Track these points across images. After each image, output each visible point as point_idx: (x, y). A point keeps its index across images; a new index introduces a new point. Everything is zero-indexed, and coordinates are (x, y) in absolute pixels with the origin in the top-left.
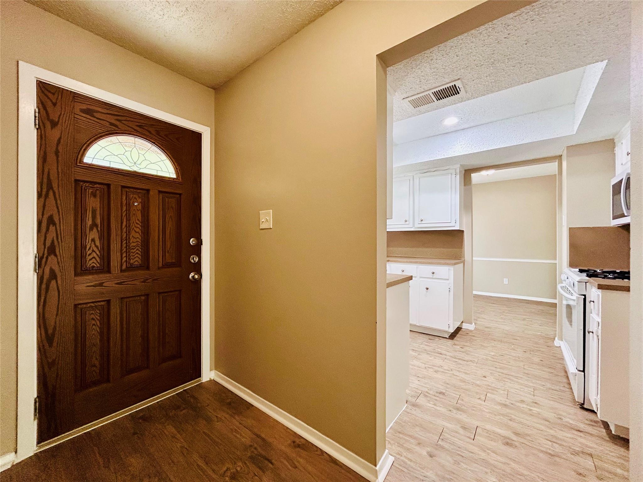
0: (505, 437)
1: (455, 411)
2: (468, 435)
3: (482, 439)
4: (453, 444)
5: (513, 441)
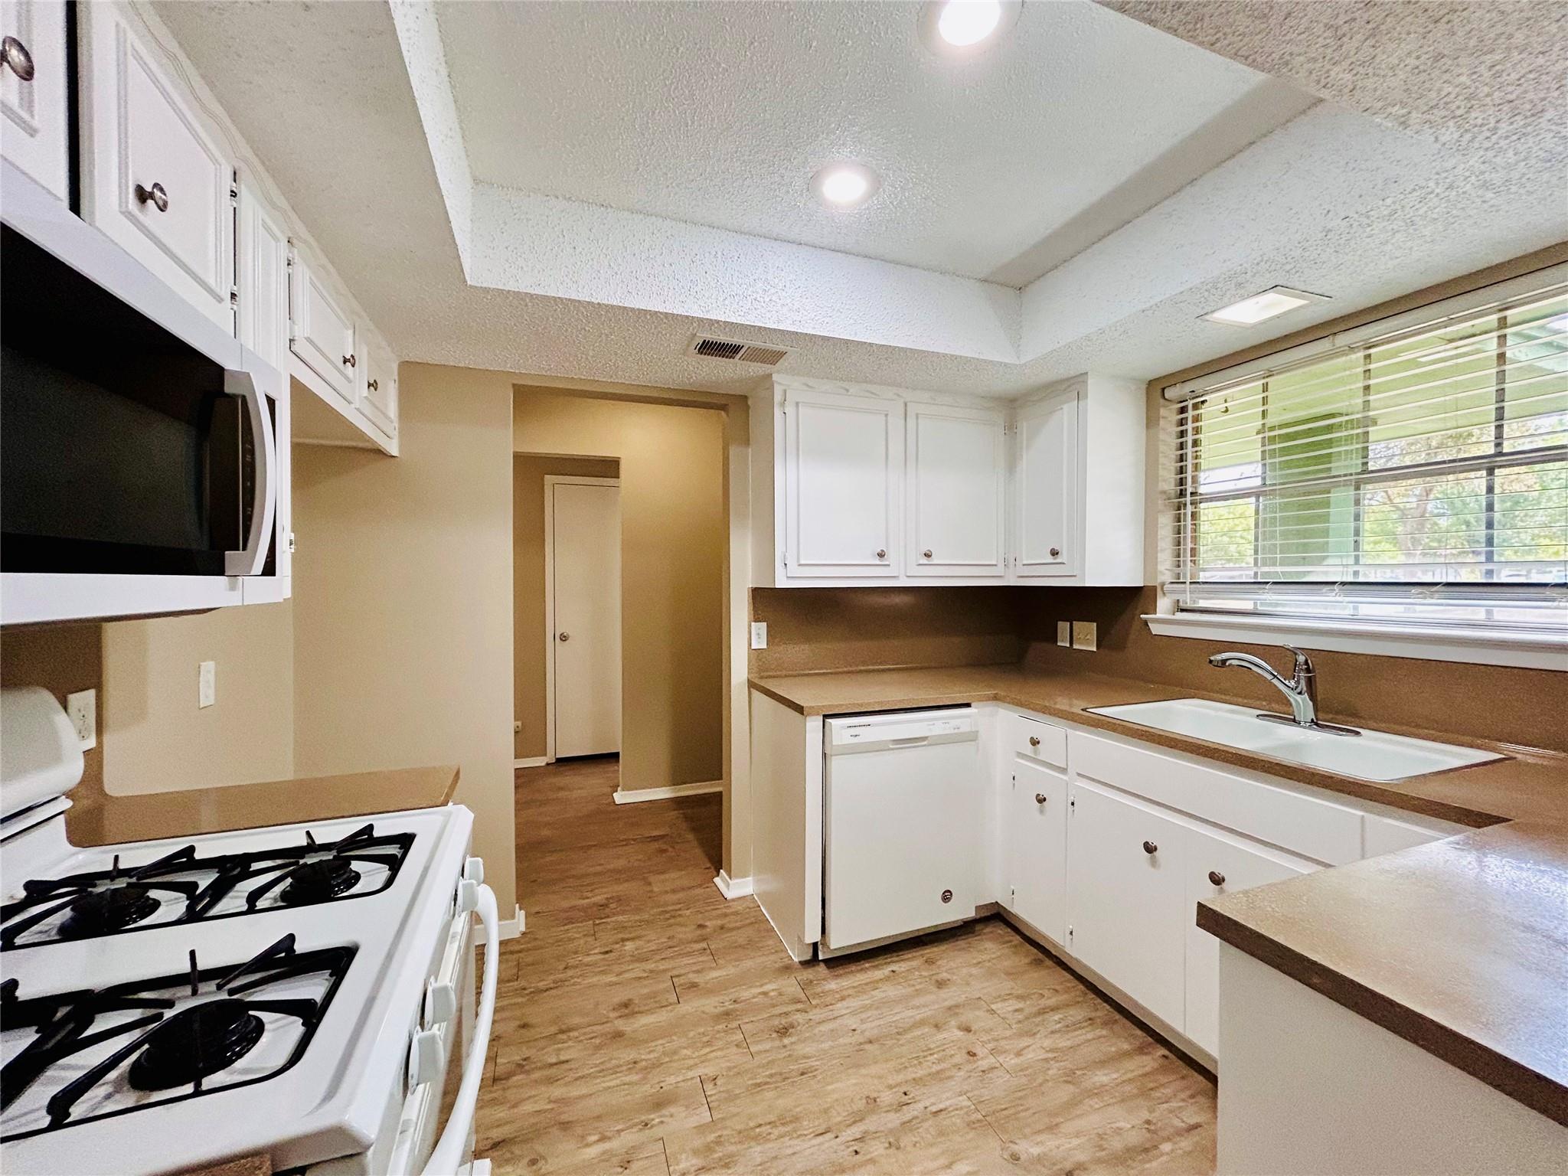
0: (634, 1014)
1: (729, 1006)
2: (682, 980)
3: (662, 986)
4: (689, 954)
5: (620, 1017)
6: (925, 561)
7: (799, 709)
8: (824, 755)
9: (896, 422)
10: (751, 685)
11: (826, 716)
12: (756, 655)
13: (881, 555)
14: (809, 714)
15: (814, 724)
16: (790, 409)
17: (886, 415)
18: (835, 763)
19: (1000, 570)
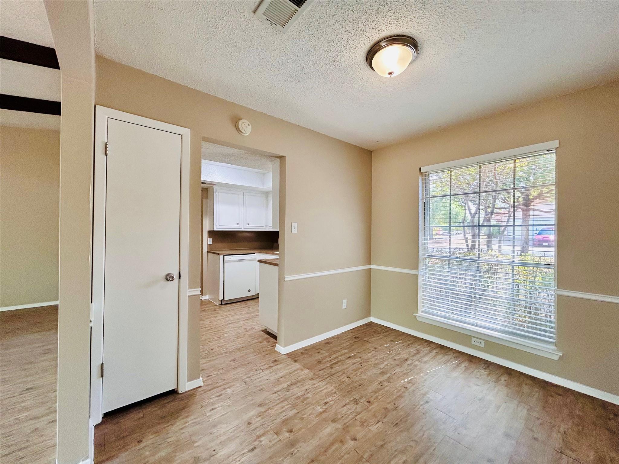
6: (248, 225)
7: (218, 254)
8: (224, 263)
9: (241, 196)
10: (208, 252)
11: (224, 255)
12: (209, 246)
13: (238, 224)
14: (221, 255)
15: (221, 257)
16: (217, 194)
17: (239, 195)
18: (226, 264)
19: (264, 228)
